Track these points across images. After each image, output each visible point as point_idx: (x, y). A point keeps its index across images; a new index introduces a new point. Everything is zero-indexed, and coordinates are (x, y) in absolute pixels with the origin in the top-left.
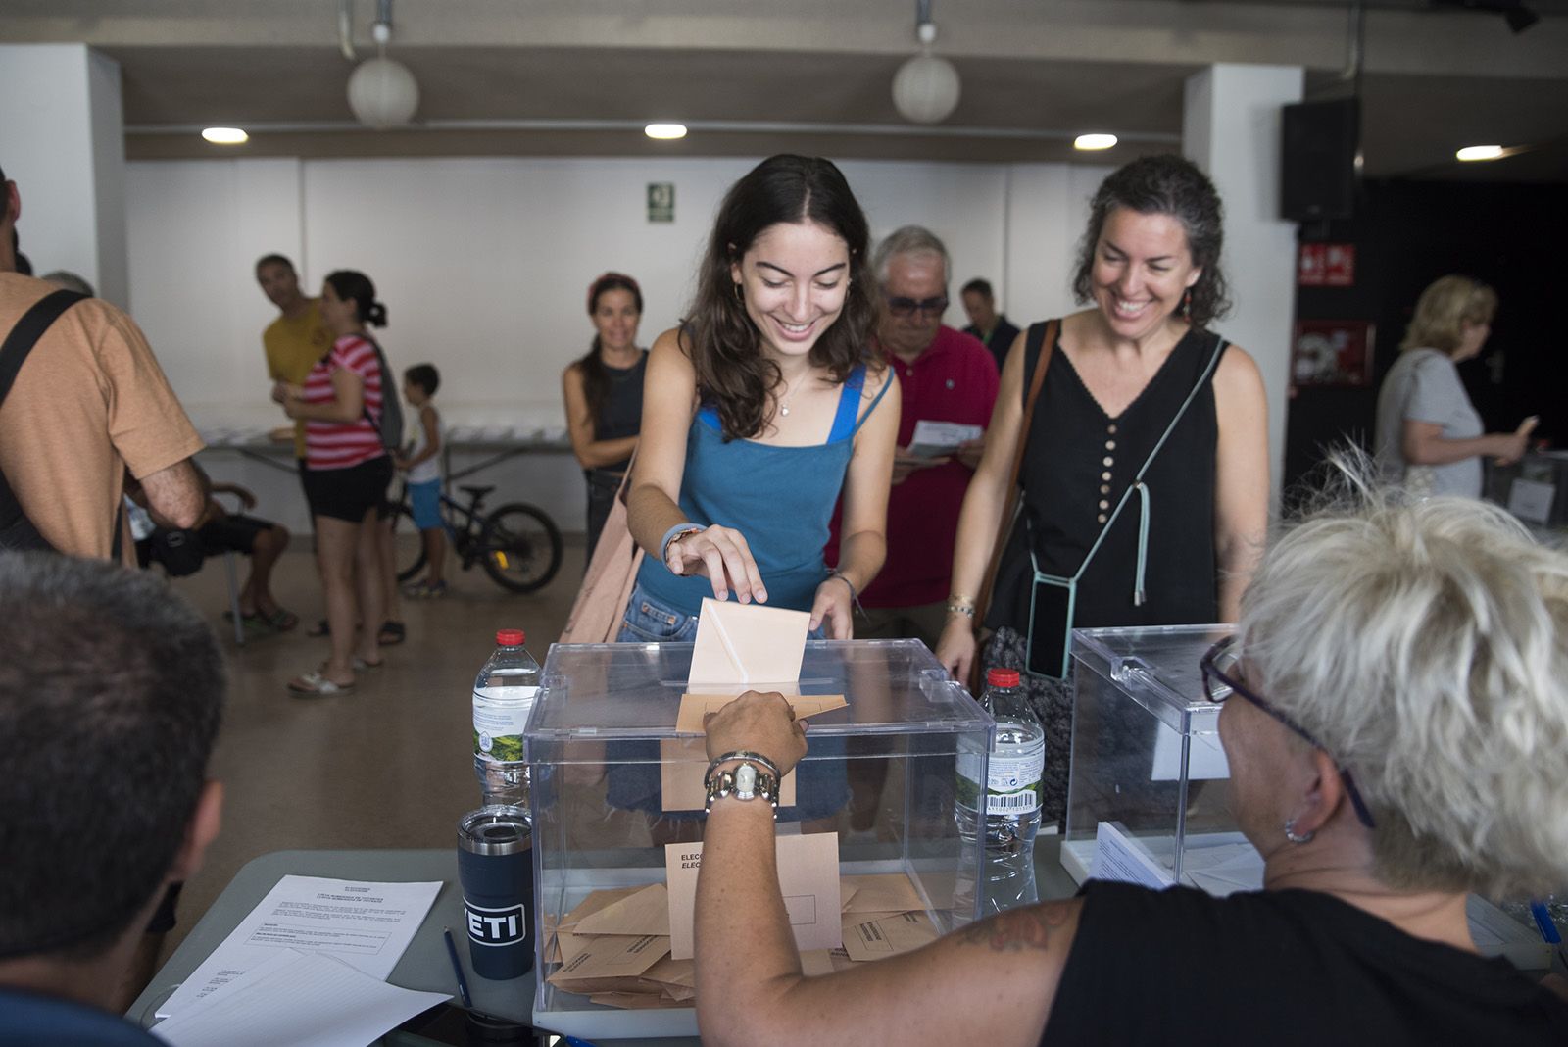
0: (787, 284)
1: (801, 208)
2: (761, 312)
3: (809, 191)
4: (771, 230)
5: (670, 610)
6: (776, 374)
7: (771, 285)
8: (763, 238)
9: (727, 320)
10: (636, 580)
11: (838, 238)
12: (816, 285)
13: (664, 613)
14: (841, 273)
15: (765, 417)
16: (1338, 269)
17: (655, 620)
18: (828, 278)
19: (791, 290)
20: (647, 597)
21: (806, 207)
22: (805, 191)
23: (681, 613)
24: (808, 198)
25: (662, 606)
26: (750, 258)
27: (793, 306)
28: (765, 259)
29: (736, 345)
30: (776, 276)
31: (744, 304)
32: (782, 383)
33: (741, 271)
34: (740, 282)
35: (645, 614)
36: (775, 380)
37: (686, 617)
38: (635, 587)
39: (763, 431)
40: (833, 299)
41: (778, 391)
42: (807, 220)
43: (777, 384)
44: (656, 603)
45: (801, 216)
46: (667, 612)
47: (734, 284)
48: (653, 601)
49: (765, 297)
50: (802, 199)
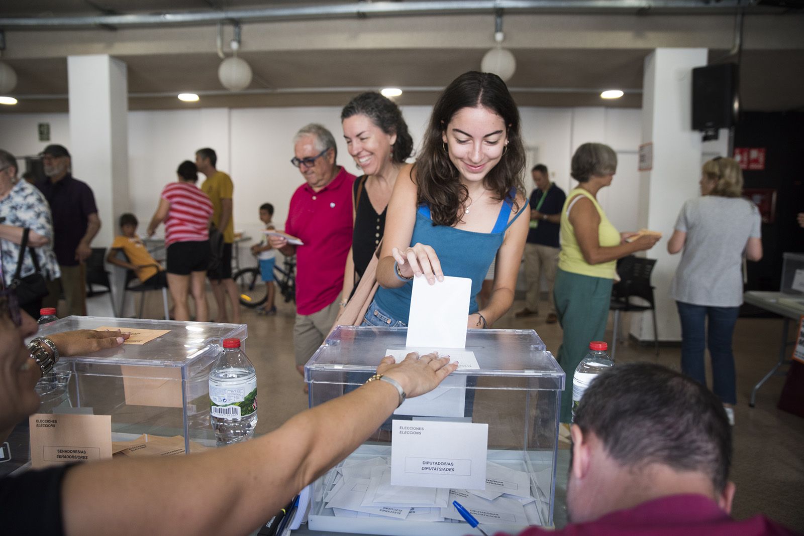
0: (469, 142)
1: (477, 100)
2: (457, 158)
3: (482, 90)
4: (461, 111)
5: (388, 316)
6: (466, 194)
7: (460, 142)
8: (456, 116)
9: (438, 161)
10: (373, 298)
11: (498, 116)
12: (486, 143)
13: (385, 317)
14: (500, 136)
15: (457, 216)
16: (756, 161)
17: (380, 320)
18: (492, 138)
19: (472, 145)
20: (378, 307)
21: (480, 98)
22: (480, 90)
23: (394, 318)
24: (481, 93)
25: (385, 313)
26: (450, 127)
27: (472, 154)
28: (457, 128)
29: (443, 175)
30: (463, 137)
31: (448, 154)
32: (469, 198)
33: (446, 135)
34: (446, 142)
35: (376, 316)
36: (465, 196)
37: (396, 321)
38: (372, 301)
39: (457, 223)
40: (495, 151)
41: (467, 203)
42: (480, 105)
43: (466, 199)
44: (382, 311)
45: (477, 103)
46: (387, 317)
47: (443, 142)
48: (381, 310)
49: (458, 150)
50: (478, 94)
